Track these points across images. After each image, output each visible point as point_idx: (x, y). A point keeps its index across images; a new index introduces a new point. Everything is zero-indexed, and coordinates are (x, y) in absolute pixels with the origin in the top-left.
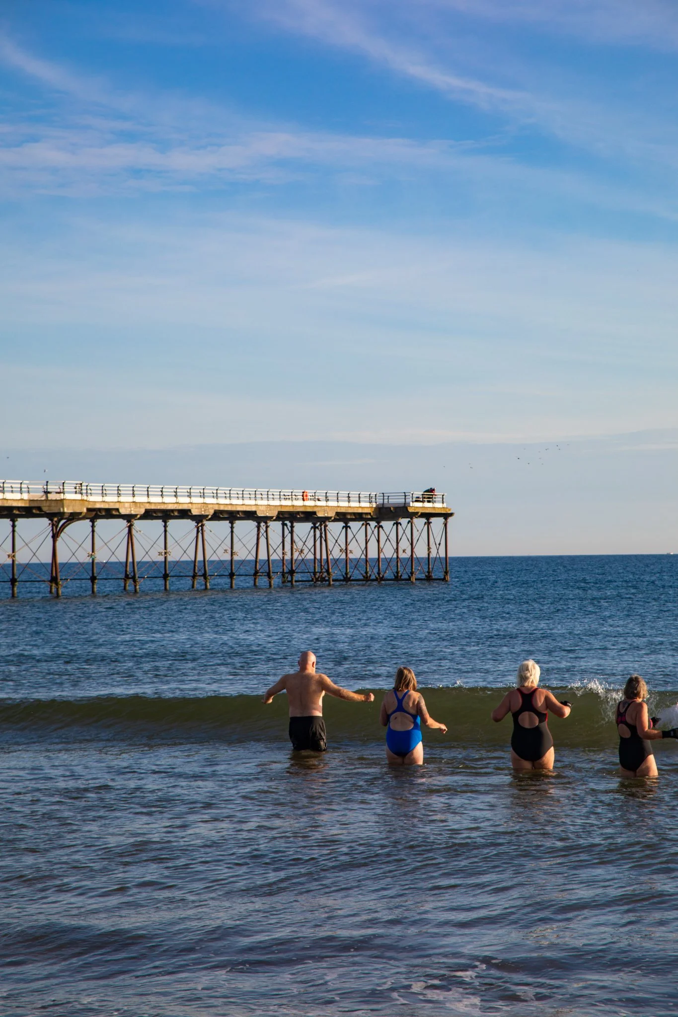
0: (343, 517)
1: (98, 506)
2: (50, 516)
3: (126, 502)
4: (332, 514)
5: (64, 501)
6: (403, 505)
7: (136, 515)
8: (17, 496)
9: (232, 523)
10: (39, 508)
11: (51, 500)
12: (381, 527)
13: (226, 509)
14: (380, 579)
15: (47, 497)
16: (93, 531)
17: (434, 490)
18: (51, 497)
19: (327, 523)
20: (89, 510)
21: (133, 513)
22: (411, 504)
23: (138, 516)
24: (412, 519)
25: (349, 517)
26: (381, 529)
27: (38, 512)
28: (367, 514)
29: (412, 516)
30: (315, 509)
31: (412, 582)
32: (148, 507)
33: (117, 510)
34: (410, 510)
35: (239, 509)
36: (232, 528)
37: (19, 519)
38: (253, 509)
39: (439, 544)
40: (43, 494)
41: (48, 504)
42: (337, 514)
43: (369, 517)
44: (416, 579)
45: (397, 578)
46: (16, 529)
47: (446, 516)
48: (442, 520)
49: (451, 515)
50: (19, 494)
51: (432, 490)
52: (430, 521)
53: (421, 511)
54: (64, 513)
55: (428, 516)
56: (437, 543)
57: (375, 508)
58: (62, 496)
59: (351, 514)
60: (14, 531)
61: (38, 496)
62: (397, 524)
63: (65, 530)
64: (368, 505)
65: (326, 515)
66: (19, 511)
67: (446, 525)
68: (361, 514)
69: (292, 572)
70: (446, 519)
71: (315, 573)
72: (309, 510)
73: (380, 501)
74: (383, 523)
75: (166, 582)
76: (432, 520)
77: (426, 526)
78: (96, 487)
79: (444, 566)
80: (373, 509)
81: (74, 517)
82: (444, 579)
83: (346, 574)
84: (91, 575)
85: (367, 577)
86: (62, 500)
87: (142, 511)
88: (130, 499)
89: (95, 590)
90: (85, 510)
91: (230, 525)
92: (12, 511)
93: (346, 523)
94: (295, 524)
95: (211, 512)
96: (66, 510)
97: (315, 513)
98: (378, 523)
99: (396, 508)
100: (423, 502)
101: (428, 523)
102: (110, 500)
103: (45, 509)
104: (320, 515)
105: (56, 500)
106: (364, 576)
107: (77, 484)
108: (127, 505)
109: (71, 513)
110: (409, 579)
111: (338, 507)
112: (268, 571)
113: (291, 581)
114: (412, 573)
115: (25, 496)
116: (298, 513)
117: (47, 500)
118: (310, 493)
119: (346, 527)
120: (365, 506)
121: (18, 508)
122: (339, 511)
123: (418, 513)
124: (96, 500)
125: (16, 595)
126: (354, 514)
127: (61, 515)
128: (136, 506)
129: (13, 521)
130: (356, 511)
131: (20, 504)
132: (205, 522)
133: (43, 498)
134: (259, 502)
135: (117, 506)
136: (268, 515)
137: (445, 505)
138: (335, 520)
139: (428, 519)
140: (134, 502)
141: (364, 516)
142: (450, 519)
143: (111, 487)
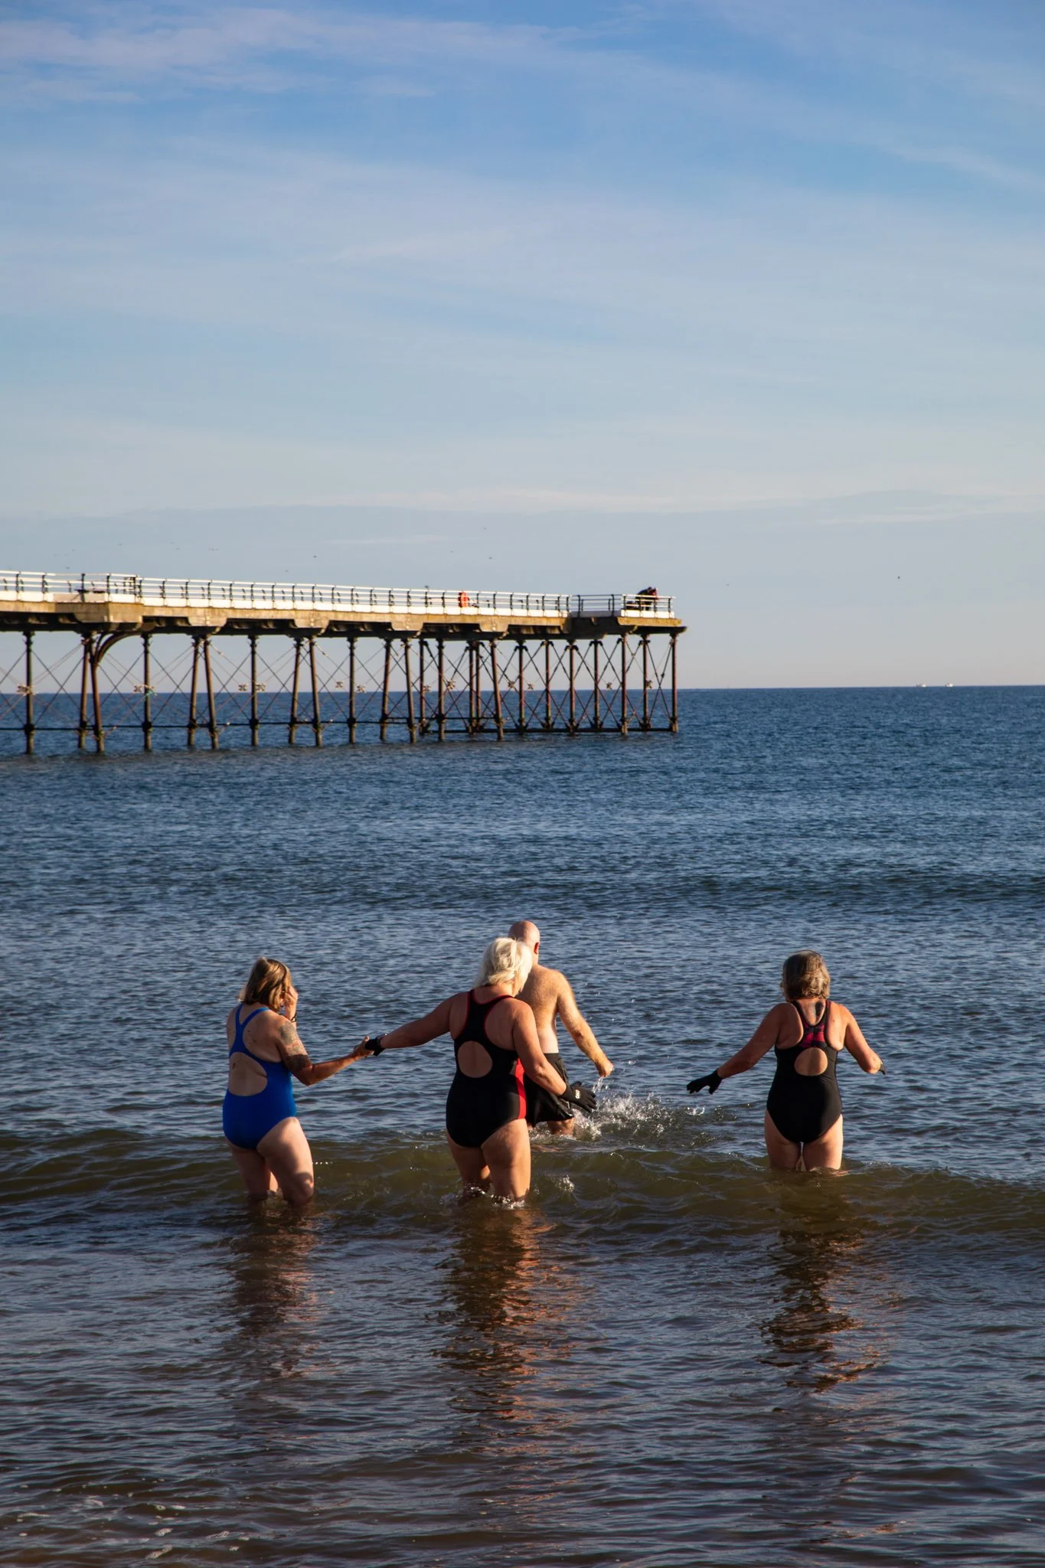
0: (518, 633)
1: (157, 613)
2: (85, 630)
3: (199, 608)
4: (502, 628)
5: (110, 605)
6: (610, 614)
7: (214, 628)
8: (38, 596)
9: (351, 641)
10: (71, 616)
11: (89, 603)
12: (576, 648)
13: (346, 619)
14: (572, 730)
15: (83, 598)
16: (146, 652)
17: (654, 591)
18: (90, 598)
19: (496, 642)
20: (146, 619)
21: (209, 624)
22: (623, 613)
23: (218, 630)
24: (623, 635)
25: (525, 632)
26: (574, 651)
27: (68, 622)
28: (553, 628)
29: (624, 630)
30: (478, 621)
31: (623, 734)
32: (232, 615)
33: (186, 619)
34: (622, 622)
35: (366, 619)
36: (352, 648)
37: (37, 633)
38: (387, 619)
39: (663, 675)
40: (77, 593)
41: (84, 609)
42: (511, 627)
43: (557, 632)
44: (629, 730)
45: (596, 727)
46: (33, 647)
47: (674, 631)
48: (667, 637)
49: (682, 629)
50: (41, 594)
51: (651, 591)
52: (648, 638)
53: (638, 624)
54: (109, 624)
55: (645, 631)
56: (660, 674)
57: (567, 619)
58: (106, 598)
59: (528, 627)
60: (29, 651)
61: (72, 597)
62: (596, 643)
63: (110, 651)
64: (555, 613)
65: (494, 629)
66: (38, 619)
67: (673, 645)
68: (543, 628)
69: (440, 718)
70: (674, 636)
71: (470, 719)
72: (469, 621)
73: (574, 608)
74: (578, 643)
75: (253, 732)
76: (651, 637)
77: (642, 647)
78: (150, 584)
79: (670, 711)
80: (563, 621)
81: (125, 630)
82: (670, 729)
83: (521, 721)
84: (143, 720)
85: (548, 726)
86: (106, 604)
87: (222, 622)
88: (205, 603)
89: (150, 743)
90: (140, 620)
91: (349, 644)
92: (27, 619)
93: (521, 642)
94: (445, 643)
95: (324, 624)
96: (112, 619)
97: (477, 626)
98: (571, 641)
99: (598, 619)
100: (640, 609)
101: (645, 643)
102: (173, 604)
103: (81, 617)
104: (485, 629)
105: (95, 604)
106: (543, 725)
107: (126, 578)
108: (200, 612)
109: (121, 624)
110: (619, 729)
111: (512, 616)
112: (407, 716)
113: (439, 732)
114: (623, 720)
115: (50, 597)
116: (452, 625)
117: (83, 603)
118: (470, 593)
119: (521, 648)
120: (552, 616)
121: (38, 615)
122: (513, 623)
123: (633, 626)
124: (154, 603)
125: (33, 751)
126: (535, 627)
127: (104, 627)
128: (213, 614)
129: (28, 635)
130: (538, 624)
131: (42, 609)
132: (315, 639)
133: (78, 600)
134: (395, 609)
135: (185, 614)
136: (408, 628)
137: (672, 615)
138: (508, 638)
139: (644, 637)
140: (210, 607)
141: (549, 631)
142: (680, 637)
143: (174, 584)
